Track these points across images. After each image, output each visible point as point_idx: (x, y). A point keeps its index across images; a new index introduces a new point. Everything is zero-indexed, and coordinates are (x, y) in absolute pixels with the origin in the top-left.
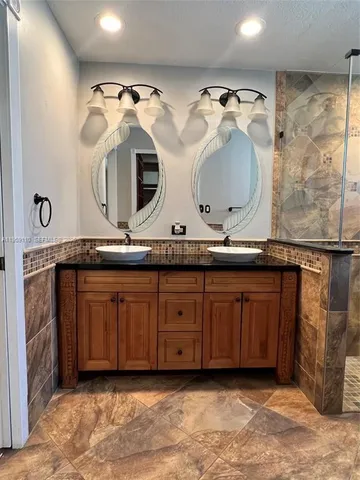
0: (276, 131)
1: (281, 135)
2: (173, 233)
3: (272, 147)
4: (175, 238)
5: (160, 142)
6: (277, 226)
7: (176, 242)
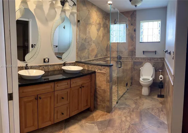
0: (77, 19)
1: (79, 21)
2: (44, 62)
3: (76, 25)
4: (45, 64)
5: (38, 19)
6: (78, 56)
7: (46, 66)
